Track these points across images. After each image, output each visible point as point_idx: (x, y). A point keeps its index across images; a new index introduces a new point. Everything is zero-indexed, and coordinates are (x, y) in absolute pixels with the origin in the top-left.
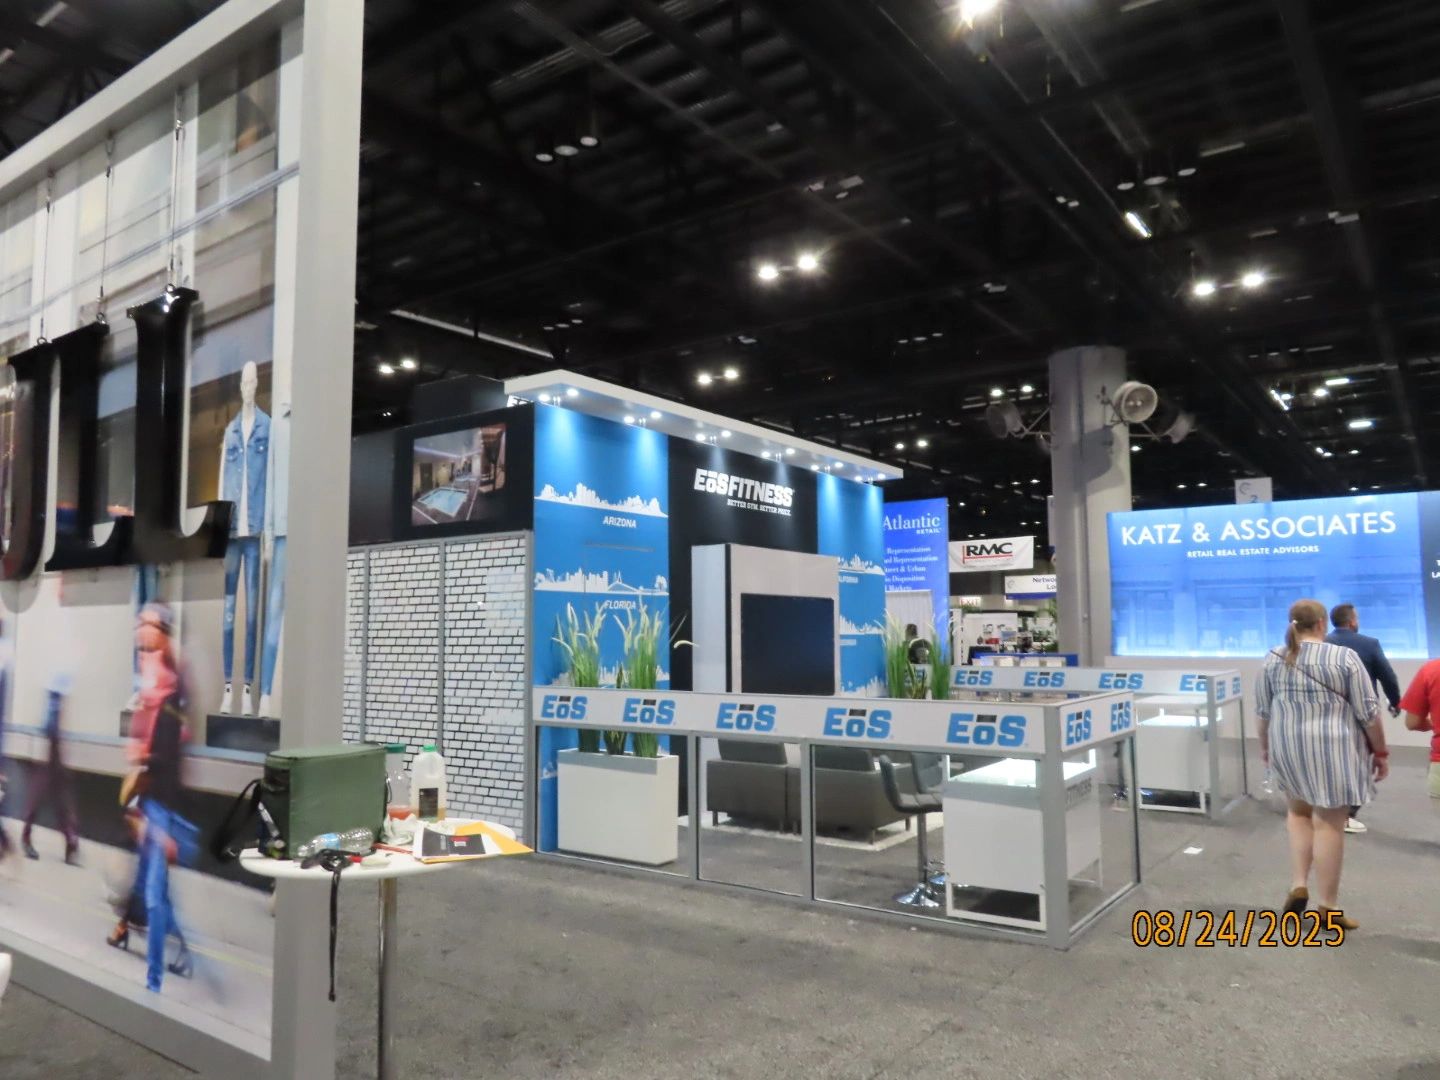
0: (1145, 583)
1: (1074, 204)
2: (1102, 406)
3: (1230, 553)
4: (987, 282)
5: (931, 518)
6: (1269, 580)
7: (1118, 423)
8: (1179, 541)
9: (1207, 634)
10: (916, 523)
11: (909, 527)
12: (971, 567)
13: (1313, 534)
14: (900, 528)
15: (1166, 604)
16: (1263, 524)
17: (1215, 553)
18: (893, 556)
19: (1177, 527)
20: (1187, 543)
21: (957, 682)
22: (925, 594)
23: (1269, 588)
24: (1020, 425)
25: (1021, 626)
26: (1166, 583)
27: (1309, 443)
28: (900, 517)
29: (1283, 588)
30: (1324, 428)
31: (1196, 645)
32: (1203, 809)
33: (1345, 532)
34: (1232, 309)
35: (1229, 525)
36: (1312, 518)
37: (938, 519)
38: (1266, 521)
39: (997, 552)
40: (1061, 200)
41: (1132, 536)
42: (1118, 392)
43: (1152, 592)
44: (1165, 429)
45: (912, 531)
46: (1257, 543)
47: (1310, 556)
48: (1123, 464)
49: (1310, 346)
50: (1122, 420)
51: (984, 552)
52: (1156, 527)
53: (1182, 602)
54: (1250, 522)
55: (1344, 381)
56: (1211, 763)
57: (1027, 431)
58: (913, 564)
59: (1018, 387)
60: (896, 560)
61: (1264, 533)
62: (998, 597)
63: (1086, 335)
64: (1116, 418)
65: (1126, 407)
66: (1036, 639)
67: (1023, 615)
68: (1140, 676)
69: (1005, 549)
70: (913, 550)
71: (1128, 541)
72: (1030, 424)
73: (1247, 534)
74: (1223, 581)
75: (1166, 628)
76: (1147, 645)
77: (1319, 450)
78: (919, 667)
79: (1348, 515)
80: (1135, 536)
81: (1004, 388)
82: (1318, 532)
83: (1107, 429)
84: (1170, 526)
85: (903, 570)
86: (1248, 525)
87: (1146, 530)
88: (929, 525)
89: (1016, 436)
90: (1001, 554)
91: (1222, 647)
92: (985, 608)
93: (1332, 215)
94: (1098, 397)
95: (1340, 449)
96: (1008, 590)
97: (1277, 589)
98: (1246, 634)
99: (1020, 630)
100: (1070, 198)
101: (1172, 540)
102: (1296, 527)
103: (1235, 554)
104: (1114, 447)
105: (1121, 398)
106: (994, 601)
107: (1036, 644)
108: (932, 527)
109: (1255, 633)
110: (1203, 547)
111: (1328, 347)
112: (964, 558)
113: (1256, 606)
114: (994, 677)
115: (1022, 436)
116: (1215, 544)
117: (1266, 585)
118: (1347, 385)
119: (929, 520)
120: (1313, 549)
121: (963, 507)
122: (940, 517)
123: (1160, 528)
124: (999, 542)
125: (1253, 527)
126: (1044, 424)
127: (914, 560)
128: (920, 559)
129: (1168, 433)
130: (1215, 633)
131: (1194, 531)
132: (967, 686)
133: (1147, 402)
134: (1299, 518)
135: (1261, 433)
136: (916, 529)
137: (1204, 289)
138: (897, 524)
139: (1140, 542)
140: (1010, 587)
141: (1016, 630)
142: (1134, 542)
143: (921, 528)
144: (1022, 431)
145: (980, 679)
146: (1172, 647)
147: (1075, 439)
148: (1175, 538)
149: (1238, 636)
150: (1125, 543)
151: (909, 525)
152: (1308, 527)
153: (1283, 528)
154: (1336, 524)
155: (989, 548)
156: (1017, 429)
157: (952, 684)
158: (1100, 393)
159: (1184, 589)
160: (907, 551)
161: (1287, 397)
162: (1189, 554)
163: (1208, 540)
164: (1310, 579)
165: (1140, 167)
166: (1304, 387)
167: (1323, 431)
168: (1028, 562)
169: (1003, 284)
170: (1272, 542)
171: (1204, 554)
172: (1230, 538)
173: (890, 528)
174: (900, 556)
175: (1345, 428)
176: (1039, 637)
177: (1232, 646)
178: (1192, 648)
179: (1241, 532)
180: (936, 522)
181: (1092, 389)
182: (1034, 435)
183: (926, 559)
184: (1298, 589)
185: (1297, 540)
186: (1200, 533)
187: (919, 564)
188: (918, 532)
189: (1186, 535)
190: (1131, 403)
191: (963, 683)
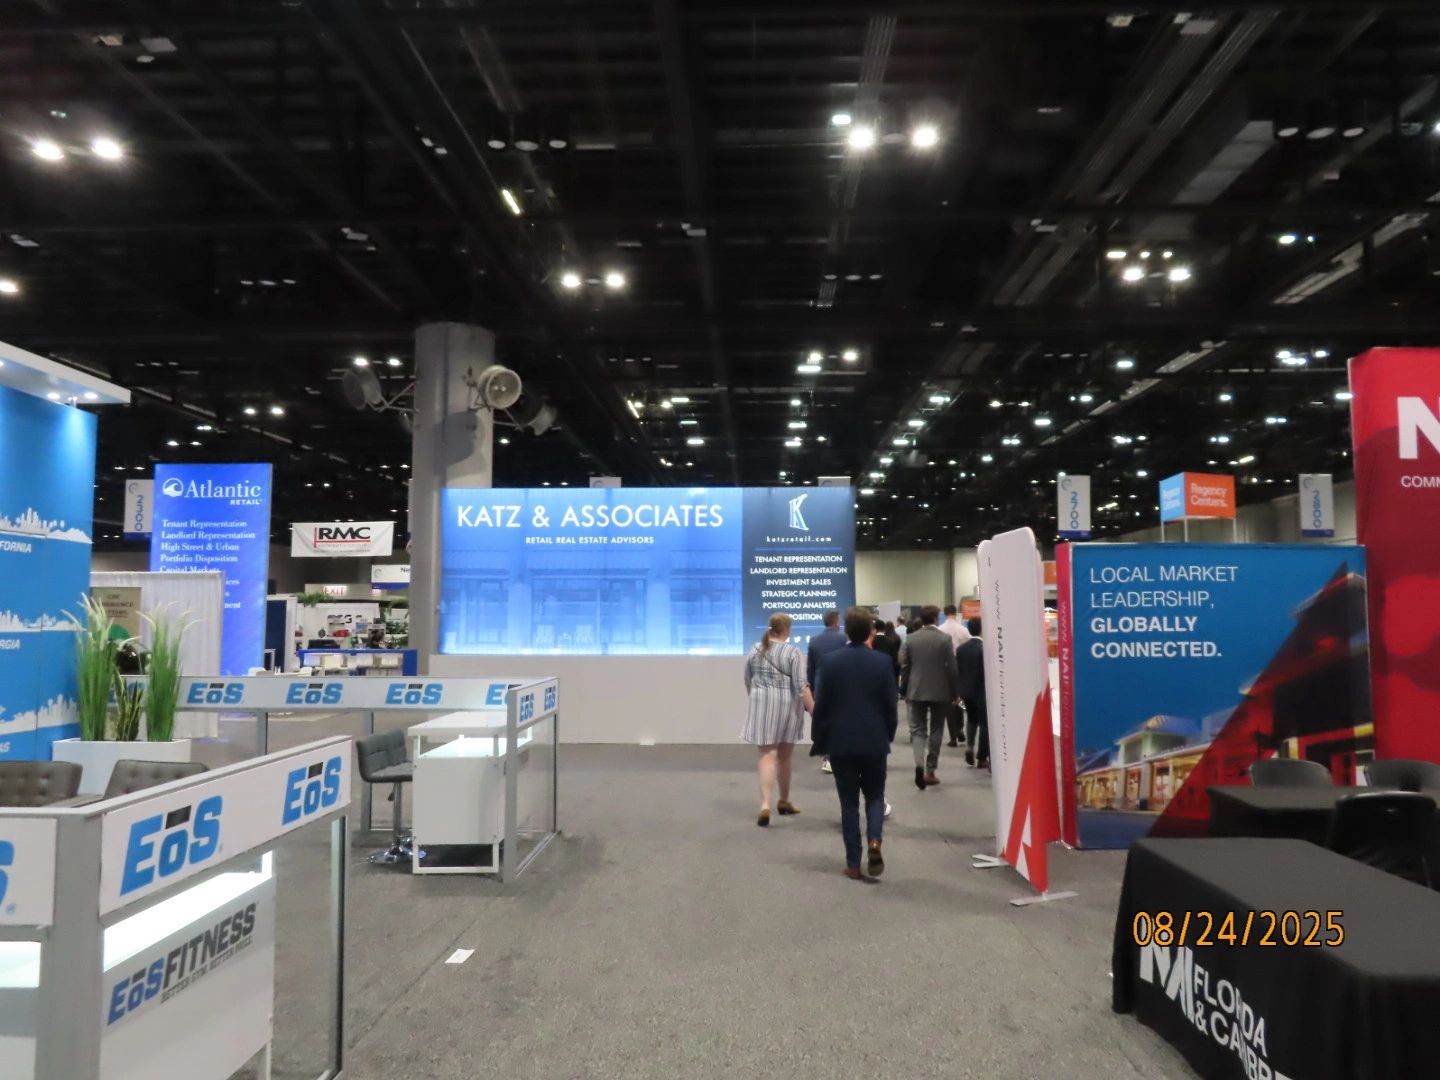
0: (481, 571)
1: (442, 151)
2: (468, 388)
3: (569, 540)
4: (346, 226)
5: (250, 486)
6: (605, 571)
7: (483, 406)
8: (518, 525)
9: (540, 628)
10: (230, 491)
11: (221, 496)
12: (323, 551)
13: (649, 524)
14: (209, 496)
15: (501, 596)
16: (604, 511)
17: (554, 540)
18: (197, 530)
19: (517, 509)
20: (527, 528)
21: (191, 699)
22: (213, 577)
23: (605, 579)
24: (379, 398)
25: (378, 616)
26: (502, 572)
27: (655, 452)
28: (210, 482)
29: (618, 581)
30: (668, 440)
31: (529, 641)
32: (495, 868)
33: (678, 524)
34: (597, 310)
35: (570, 511)
36: (649, 508)
37: (259, 489)
38: (606, 508)
39: (353, 537)
40: (428, 142)
41: (467, 516)
42: (485, 374)
43: (485, 581)
44: (530, 420)
45: (226, 500)
46: (595, 531)
47: (646, 548)
48: (485, 450)
49: (661, 363)
50: (486, 405)
51: (339, 535)
52: (494, 508)
53: (518, 593)
54: (590, 508)
55: (685, 400)
56: (507, 806)
57: (387, 405)
58: (223, 541)
59: (384, 359)
60: (201, 535)
61: (603, 521)
62: (365, 586)
63: (456, 311)
64: (480, 401)
65: (490, 391)
66: (391, 631)
67: (383, 605)
68: (439, 687)
69: (361, 533)
70: (224, 524)
71: (463, 521)
72: (392, 397)
73: (588, 521)
74: (560, 571)
75: (499, 624)
76: (477, 642)
77: (663, 461)
78: (132, 679)
79: (682, 507)
80: (472, 516)
81: (371, 356)
82: (654, 522)
83: (471, 411)
84: (510, 508)
85: (209, 547)
86: (588, 511)
87: (483, 511)
88: (247, 495)
89: (376, 409)
90: (357, 539)
91: (555, 644)
92: (349, 598)
93: (685, 226)
94: (464, 378)
95: (679, 460)
96: (374, 580)
97: (613, 581)
98: (580, 629)
99: (377, 621)
100: (438, 143)
101: (510, 524)
102: (634, 516)
103: (573, 542)
104: (478, 432)
105: (486, 381)
106: (361, 590)
107: (388, 637)
108: (251, 498)
109: (589, 629)
110: (542, 532)
111: (674, 367)
112: (316, 542)
113: (592, 598)
114: (245, 692)
115: (381, 409)
116: (554, 530)
117: (602, 577)
118: (688, 404)
119: (247, 488)
120: (648, 540)
121: (328, 488)
122: (261, 486)
123: (498, 509)
124: (356, 525)
125: (593, 513)
126: (408, 401)
127: (224, 536)
128: (234, 536)
129: (530, 424)
130: (549, 629)
131: (535, 515)
132: (205, 704)
133: (512, 389)
134: (637, 508)
135: (617, 438)
136: (230, 499)
137: (571, 281)
138: (206, 491)
139: (476, 525)
140: (376, 576)
141: (371, 621)
142: (470, 524)
143: (236, 498)
144: (381, 404)
145: (224, 694)
146: (505, 645)
147: (438, 419)
148: (514, 522)
149: (572, 631)
150: (460, 524)
151: (220, 493)
152: (647, 516)
153: (622, 516)
154: (671, 516)
155: (344, 531)
156: (376, 402)
157: (182, 701)
158: (465, 373)
159: (520, 578)
160: (216, 525)
161: (639, 405)
162: (528, 540)
163: (547, 525)
164: (644, 571)
165: (512, 129)
166: (652, 399)
167: (666, 442)
168: (386, 550)
169: (363, 232)
170: (611, 531)
171: (543, 540)
172: (570, 524)
173: (196, 495)
174: (207, 530)
175: (684, 442)
176: (392, 629)
177: (565, 643)
178: (525, 645)
179: (581, 518)
180: (256, 492)
181: (459, 368)
182: (397, 412)
183: (239, 536)
184: (632, 582)
185: (634, 530)
186: (540, 518)
187: (231, 542)
188: (232, 502)
189: (525, 518)
190: (496, 388)
191: (201, 701)
